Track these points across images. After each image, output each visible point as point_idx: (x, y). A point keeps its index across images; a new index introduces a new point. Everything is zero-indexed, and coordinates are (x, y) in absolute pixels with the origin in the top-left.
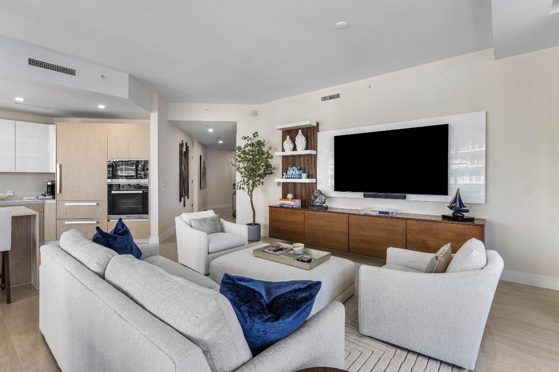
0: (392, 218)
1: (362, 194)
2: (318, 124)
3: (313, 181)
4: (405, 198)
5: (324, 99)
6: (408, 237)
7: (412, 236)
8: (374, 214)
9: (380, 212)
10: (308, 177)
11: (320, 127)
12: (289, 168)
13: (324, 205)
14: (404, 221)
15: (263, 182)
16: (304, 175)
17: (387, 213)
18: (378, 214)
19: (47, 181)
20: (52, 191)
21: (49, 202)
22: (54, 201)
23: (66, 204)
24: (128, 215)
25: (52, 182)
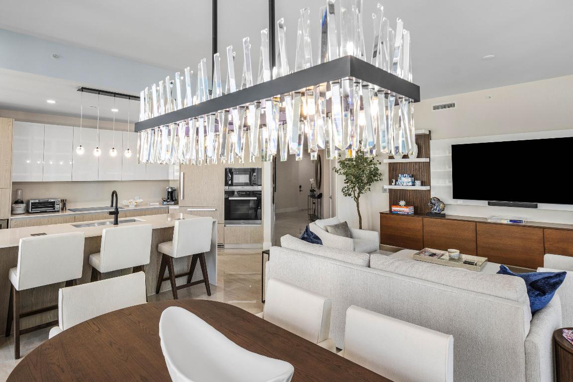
0: (524, 226)
1: (487, 202)
2: (430, 131)
3: (427, 188)
4: (536, 207)
5: (436, 108)
6: (546, 246)
7: (551, 244)
8: (505, 222)
9: (511, 221)
10: (422, 185)
11: (432, 135)
12: (400, 175)
13: (442, 212)
14: (542, 229)
15: (369, 189)
16: (418, 183)
17: (520, 221)
18: (509, 223)
19: (167, 188)
20: (172, 197)
21: (172, 207)
22: (176, 207)
23: (189, 210)
24: (243, 221)
25: (172, 188)
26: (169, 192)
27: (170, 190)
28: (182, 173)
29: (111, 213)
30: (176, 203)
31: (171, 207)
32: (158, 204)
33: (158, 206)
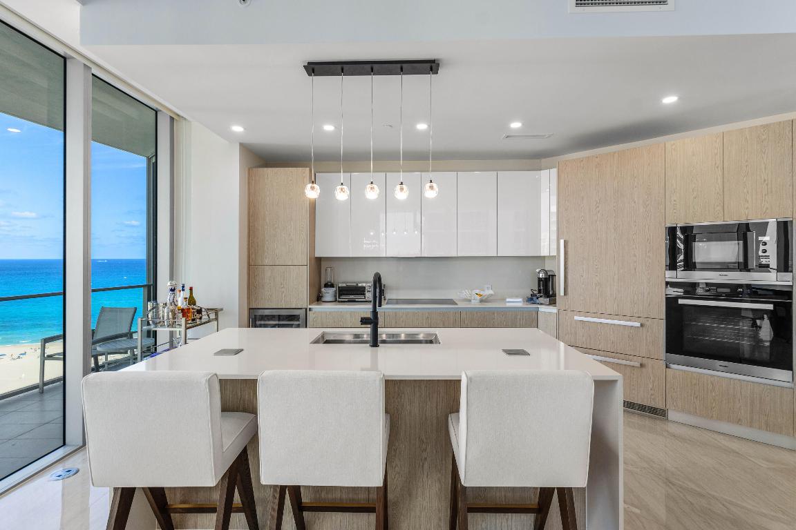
19: (538, 270)
20: (546, 288)
21: (545, 309)
22: (553, 310)
23: (576, 318)
24: (722, 363)
25: (546, 272)
26: (540, 280)
27: (542, 275)
28: (562, 242)
29: (364, 321)
30: (553, 302)
31: (543, 309)
32: (521, 300)
33: (520, 305)
